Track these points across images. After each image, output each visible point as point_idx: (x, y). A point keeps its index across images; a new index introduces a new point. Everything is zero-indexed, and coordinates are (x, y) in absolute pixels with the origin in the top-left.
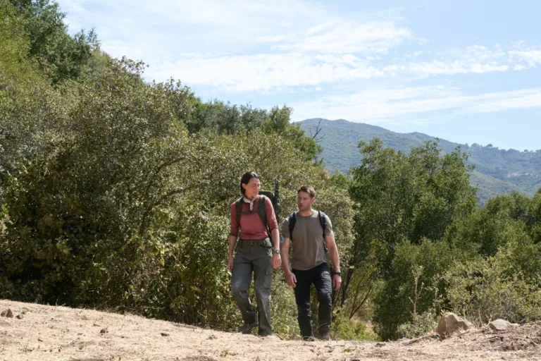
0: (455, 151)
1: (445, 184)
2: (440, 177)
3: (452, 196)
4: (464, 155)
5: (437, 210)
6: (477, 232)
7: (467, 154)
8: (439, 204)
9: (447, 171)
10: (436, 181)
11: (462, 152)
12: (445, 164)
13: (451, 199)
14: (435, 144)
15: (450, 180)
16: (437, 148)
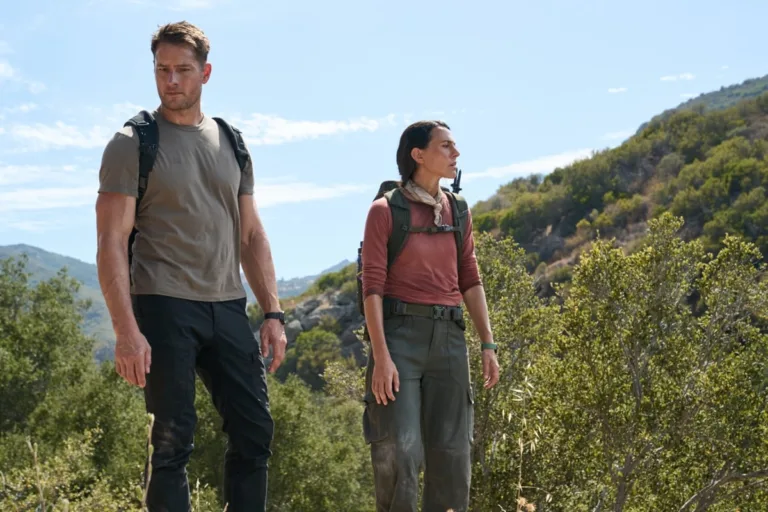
0: (56, 277)
1: (37, 334)
2: (26, 323)
3: (47, 354)
4: (73, 283)
5: (16, 381)
6: (82, 415)
7: (78, 282)
8: (19, 369)
9: (42, 311)
10: (20, 330)
11: (69, 278)
12: (39, 299)
13: (44, 361)
14: (20, 264)
15: (44, 327)
16: (24, 272)
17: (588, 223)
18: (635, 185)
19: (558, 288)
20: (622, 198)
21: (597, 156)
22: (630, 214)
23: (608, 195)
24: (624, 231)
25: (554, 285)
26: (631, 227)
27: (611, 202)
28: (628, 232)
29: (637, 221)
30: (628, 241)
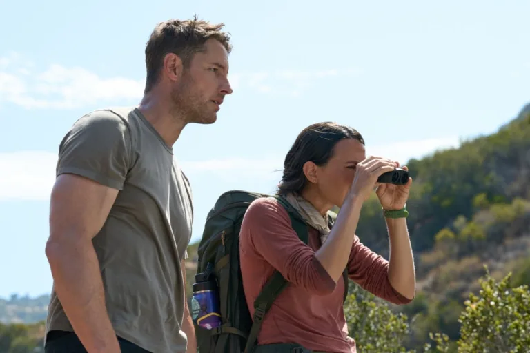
17: (451, 235)
18: (516, 186)
19: (440, 340)
20: (499, 202)
21: (466, 146)
22: (508, 225)
23: (480, 198)
24: (500, 249)
25: (435, 337)
26: (509, 242)
27: (483, 207)
28: (506, 250)
29: (518, 234)
30: (506, 261)
